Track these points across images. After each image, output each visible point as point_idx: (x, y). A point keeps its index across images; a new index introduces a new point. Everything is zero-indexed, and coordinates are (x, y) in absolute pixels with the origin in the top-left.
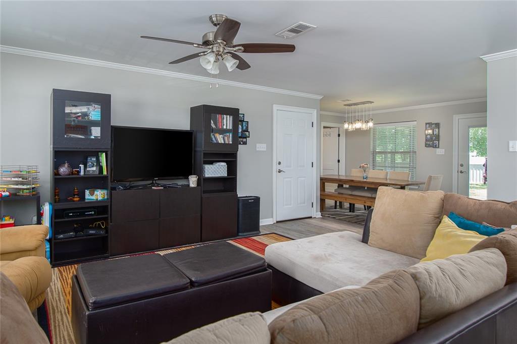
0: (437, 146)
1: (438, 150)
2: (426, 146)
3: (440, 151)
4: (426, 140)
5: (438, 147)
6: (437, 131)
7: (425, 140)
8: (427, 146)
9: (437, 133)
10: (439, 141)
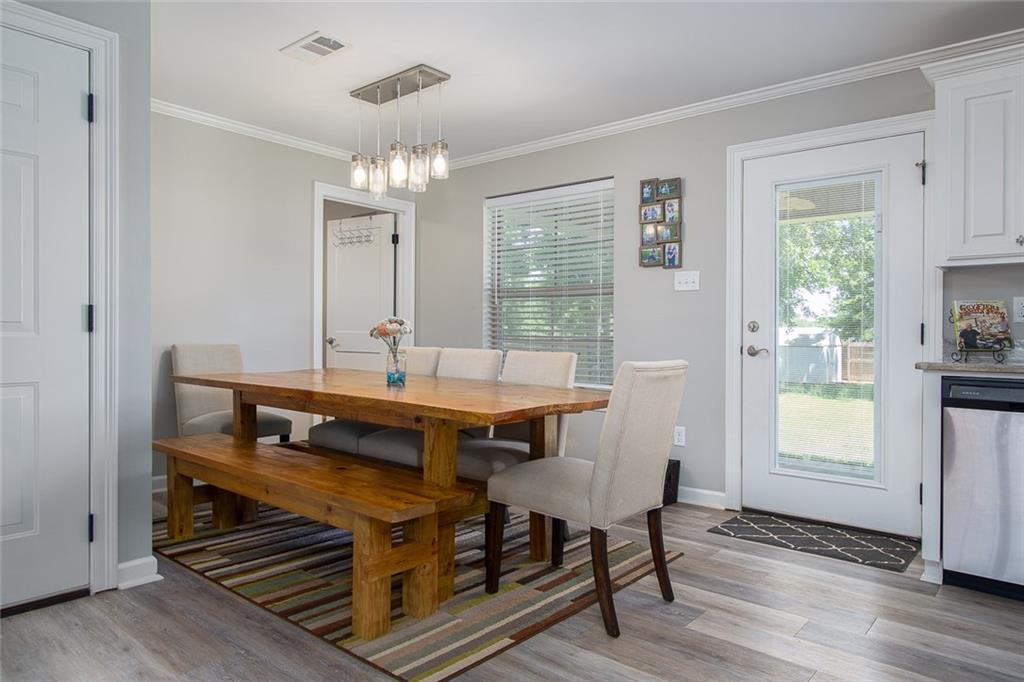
0: (676, 263)
1: (678, 275)
2: (642, 264)
3: (685, 279)
4: (643, 244)
5: (680, 266)
6: (676, 207)
7: (639, 245)
8: (646, 261)
9: (676, 215)
10: (680, 241)
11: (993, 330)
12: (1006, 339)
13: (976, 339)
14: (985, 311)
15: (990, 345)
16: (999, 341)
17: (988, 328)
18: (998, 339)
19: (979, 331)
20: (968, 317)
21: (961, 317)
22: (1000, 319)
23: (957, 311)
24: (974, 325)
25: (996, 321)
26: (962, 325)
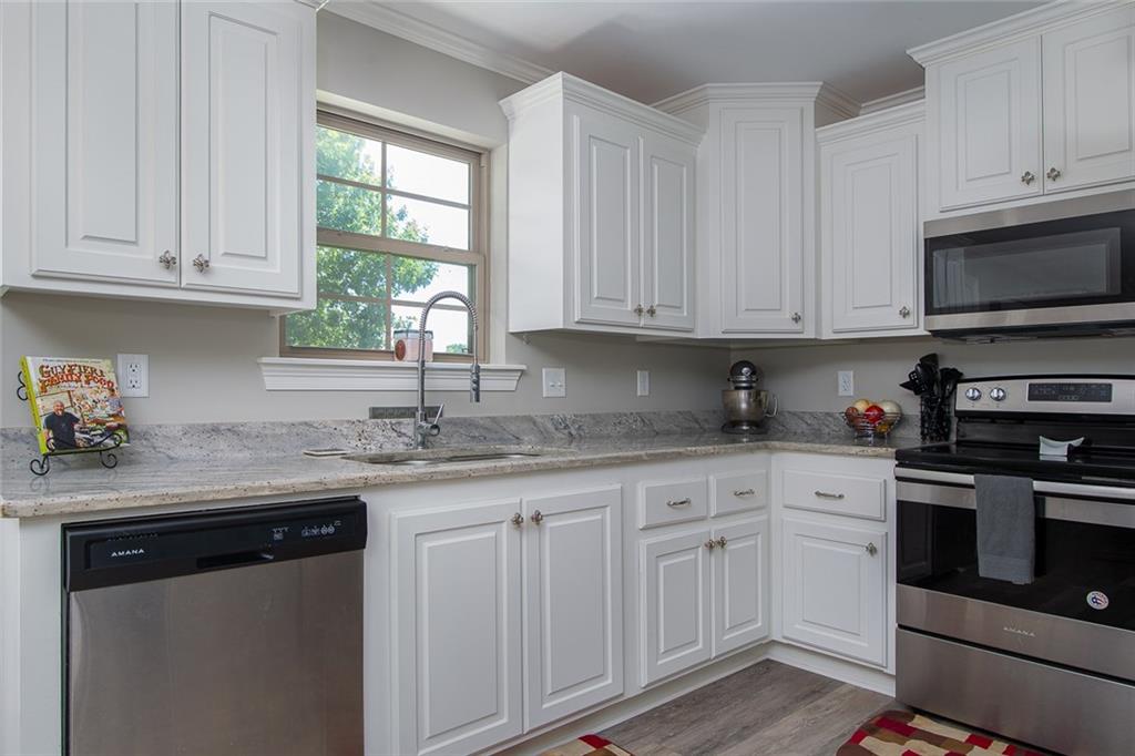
11: (100, 413)
12: (120, 427)
13: (73, 431)
14: (83, 378)
15: (98, 439)
16: (110, 432)
17: (91, 409)
18: (109, 429)
19: (78, 415)
20: (55, 389)
21: (44, 389)
22: (106, 393)
23: (34, 377)
24: (67, 404)
25: (101, 397)
26: (46, 405)
